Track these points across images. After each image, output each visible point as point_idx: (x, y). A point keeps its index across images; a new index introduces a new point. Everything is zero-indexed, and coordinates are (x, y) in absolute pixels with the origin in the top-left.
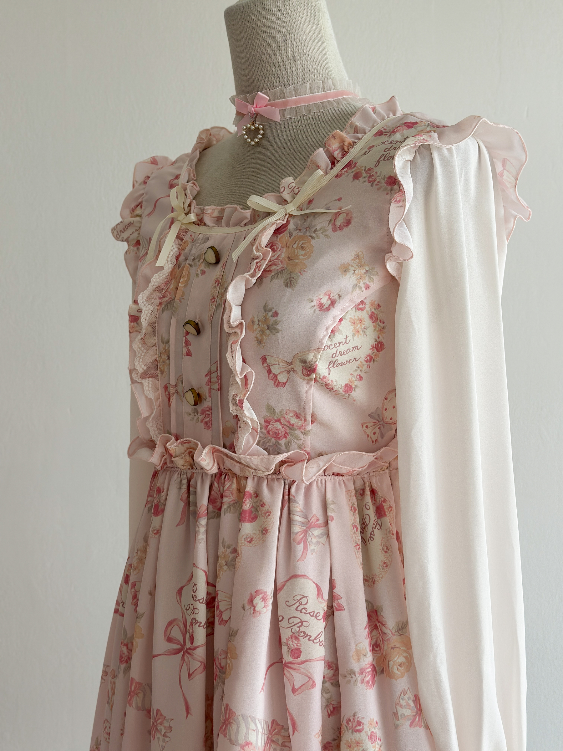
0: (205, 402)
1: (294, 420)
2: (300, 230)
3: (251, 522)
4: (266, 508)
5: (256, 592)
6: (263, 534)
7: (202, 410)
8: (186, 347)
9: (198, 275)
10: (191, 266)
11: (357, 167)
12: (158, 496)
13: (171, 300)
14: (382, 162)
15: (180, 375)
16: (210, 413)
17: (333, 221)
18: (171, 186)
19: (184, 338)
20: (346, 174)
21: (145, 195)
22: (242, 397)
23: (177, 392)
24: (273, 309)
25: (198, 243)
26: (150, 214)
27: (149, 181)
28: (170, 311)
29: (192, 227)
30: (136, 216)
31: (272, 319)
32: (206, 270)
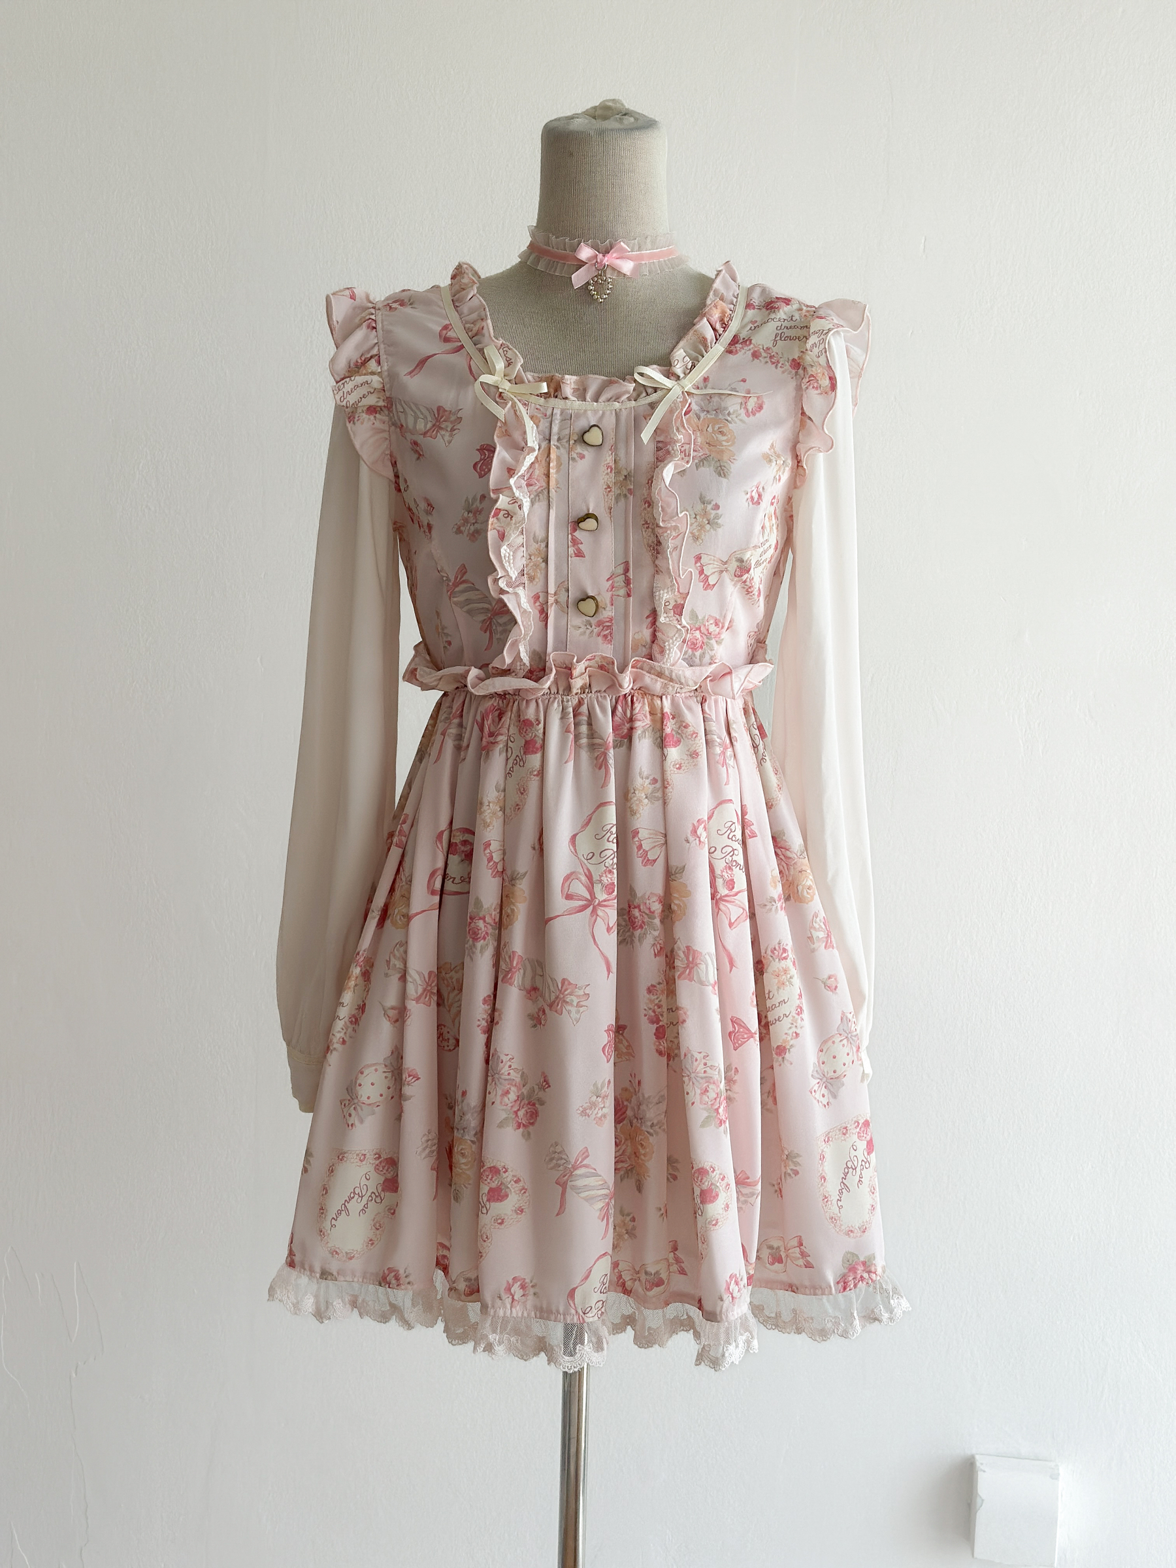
0: (604, 612)
1: (712, 628)
2: (708, 412)
3: (676, 747)
4: (691, 729)
5: (698, 821)
6: (693, 758)
7: (599, 621)
8: (574, 546)
9: (573, 459)
10: (558, 448)
11: (754, 345)
12: (529, 730)
13: (542, 488)
14: (779, 342)
15: (564, 582)
16: (610, 624)
17: (744, 404)
18: (447, 340)
19: (570, 536)
20: (743, 351)
21: (382, 346)
22: (680, 601)
23: (557, 602)
24: (712, 500)
25: (557, 419)
26: (410, 373)
27: (379, 326)
28: (544, 503)
29: (534, 399)
30: (373, 373)
31: (713, 512)
32: (585, 453)
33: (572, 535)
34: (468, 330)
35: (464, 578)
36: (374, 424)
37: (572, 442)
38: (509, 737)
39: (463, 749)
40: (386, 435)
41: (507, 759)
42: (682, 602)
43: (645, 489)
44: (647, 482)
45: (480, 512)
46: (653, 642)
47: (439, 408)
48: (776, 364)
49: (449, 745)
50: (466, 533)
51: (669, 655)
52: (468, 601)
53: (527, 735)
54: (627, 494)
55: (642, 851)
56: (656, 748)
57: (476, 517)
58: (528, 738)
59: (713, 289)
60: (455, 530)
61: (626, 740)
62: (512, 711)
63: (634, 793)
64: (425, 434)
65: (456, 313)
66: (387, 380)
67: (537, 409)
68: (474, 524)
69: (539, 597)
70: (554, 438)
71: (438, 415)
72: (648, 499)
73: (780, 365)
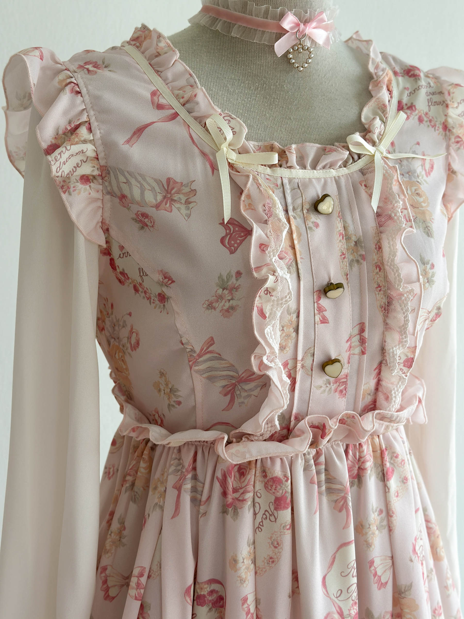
0: (342, 370)
2: (403, 175)
3: (392, 477)
7: (337, 379)
8: (319, 313)
9: (310, 228)
10: (295, 218)
11: (418, 110)
12: (279, 487)
13: (291, 261)
14: (431, 107)
15: (310, 348)
16: (345, 380)
17: (423, 165)
18: (160, 107)
19: (316, 304)
20: (412, 117)
21: (92, 113)
22: (410, 355)
23: (303, 366)
24: (429, 261)
25: (287, 188)
26: (128, 141)
27: (84, 91)
28: (295, 275)
29: (261, 169)
30: (85, 142)
31: (431, 271)
32: (318, 221)
33: (318, 304)
34: (177, 97)
35: (210, 349)
36: (90, 194)
37: (305, 211)
38: (255, 493)
39: (202, 503)
40: (99, 204)
41: (255, 514)
42: (412, 356)
43: (374, 254)
44: (375, 246)
45: (237, 289)
46: (377, 389)
47: (169, 180)
48: (434, 126)
49: (186, 499)
50: (218, 310)
51: (395, 402)
52: (210, 369)
53: (278, 492)
54: (360, 259)
55: (377, 577)
56: (379, 482)
57: (232, 294)
58: (279, 494)
59: (371, 57)
60: (205, 306)
61: (356, 480)
62: (256, 468)
63: (369, 528)
64: (157, 206)
65: (160, 78)
66: (101, 149)
67: (267, 179)
68: (229, 300)
69: (288, 364)
70: (290, 208)
71: (168, 187)
72: (378, 264)
73: (437, 128)
